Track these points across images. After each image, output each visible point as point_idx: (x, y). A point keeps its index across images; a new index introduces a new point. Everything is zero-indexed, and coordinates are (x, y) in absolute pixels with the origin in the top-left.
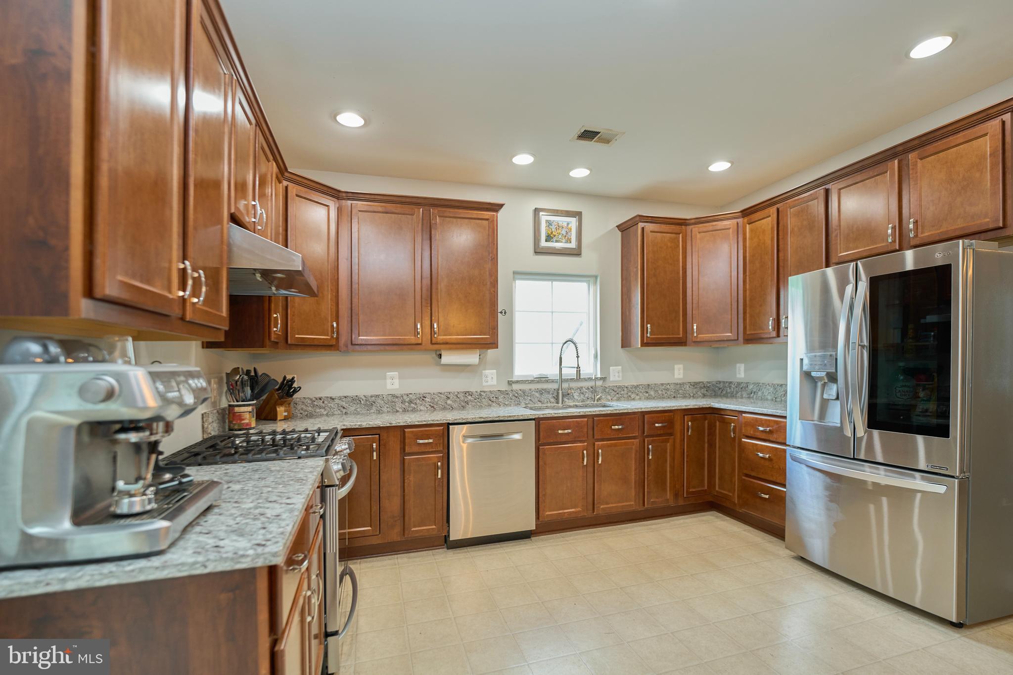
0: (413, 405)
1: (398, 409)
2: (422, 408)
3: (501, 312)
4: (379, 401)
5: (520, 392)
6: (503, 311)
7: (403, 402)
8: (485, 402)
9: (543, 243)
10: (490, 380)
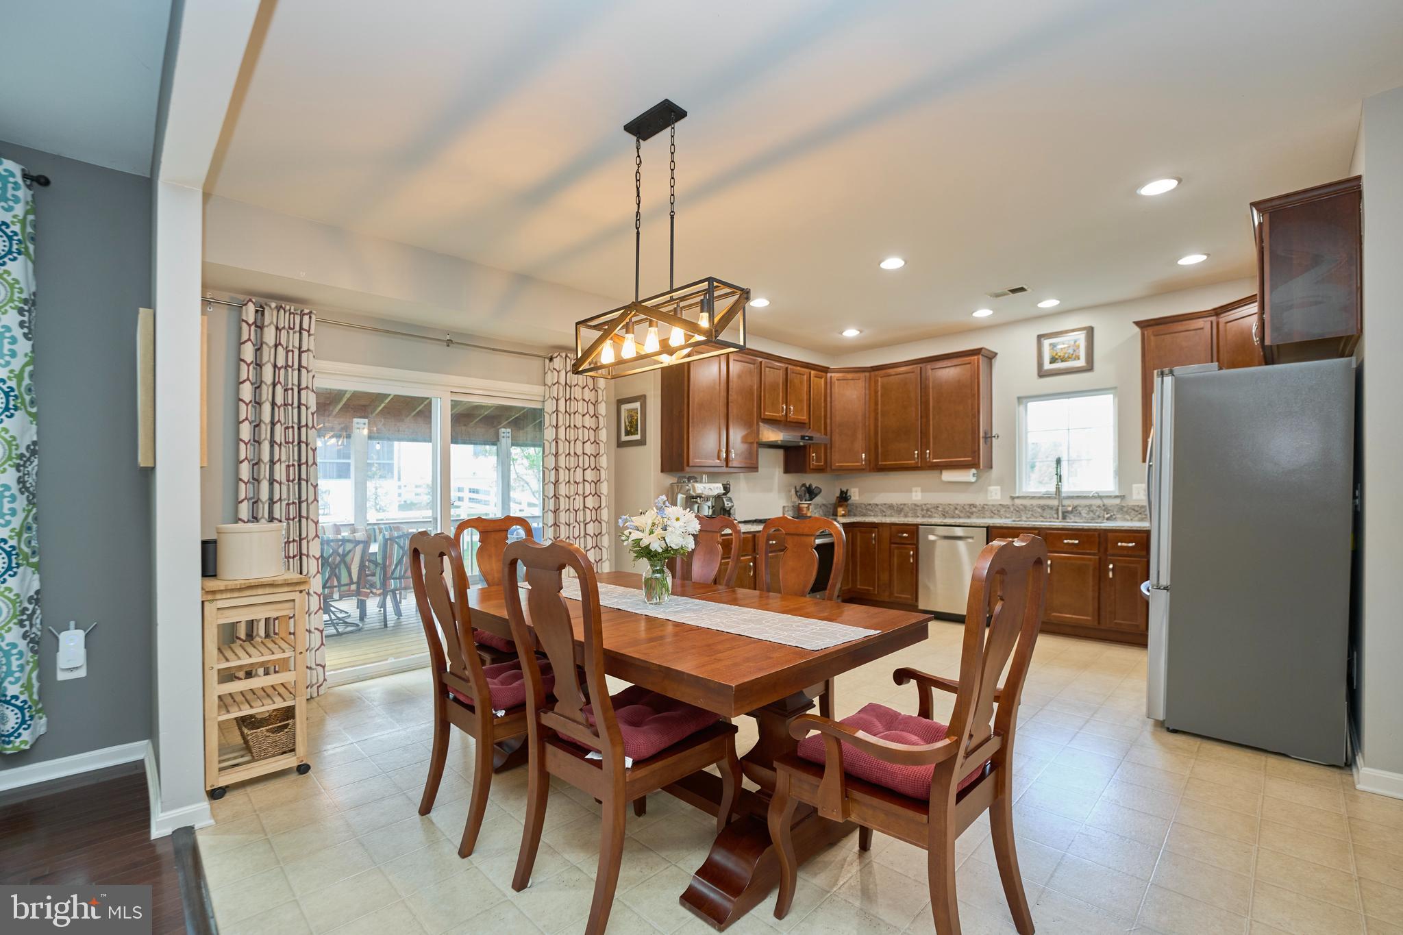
0: (929, 513)
1: (919, 515)
2: (936, 515)
4: (906, 508)
5: (1022, 507)
6: (996, 435)
7: (922, 510)
8: (988, 514)
9: (1047, 366)
10: (995, 495)
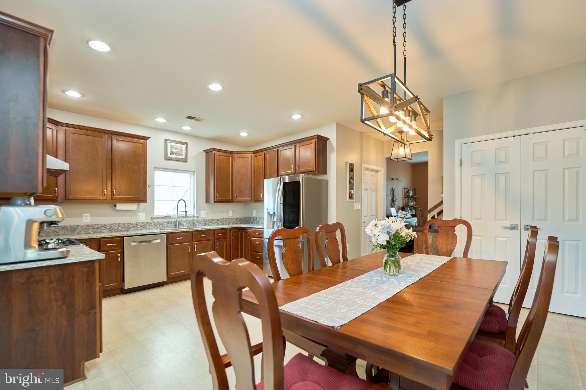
0: (99, 230)
1: (90, 232)
2: (104, 231)
3: (148, 186)
4: (79, 228)
5: (157, 223)
6: (149, 185)
7: (93, 228)
8: (139, 228)
9: (169, 155)
10: (142, 217)
